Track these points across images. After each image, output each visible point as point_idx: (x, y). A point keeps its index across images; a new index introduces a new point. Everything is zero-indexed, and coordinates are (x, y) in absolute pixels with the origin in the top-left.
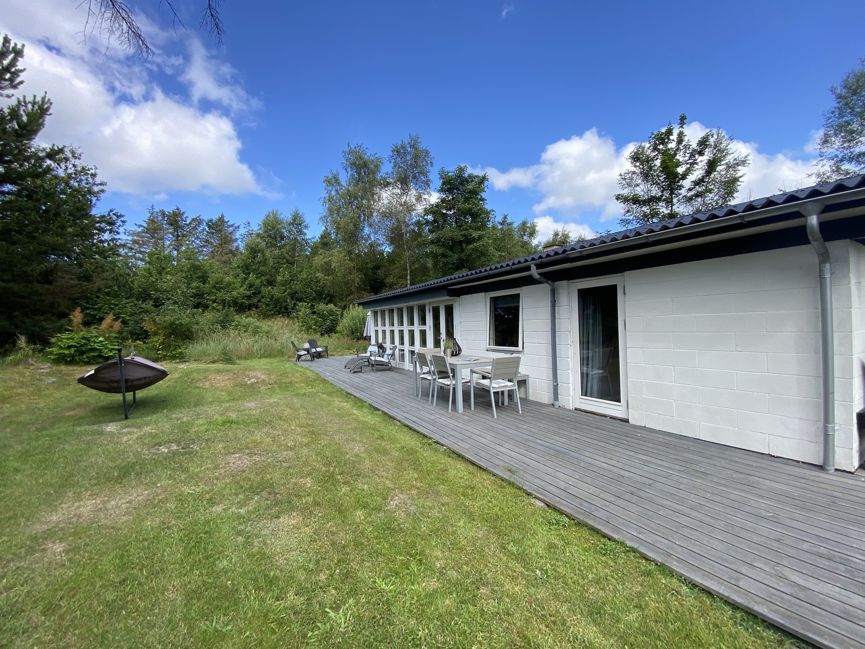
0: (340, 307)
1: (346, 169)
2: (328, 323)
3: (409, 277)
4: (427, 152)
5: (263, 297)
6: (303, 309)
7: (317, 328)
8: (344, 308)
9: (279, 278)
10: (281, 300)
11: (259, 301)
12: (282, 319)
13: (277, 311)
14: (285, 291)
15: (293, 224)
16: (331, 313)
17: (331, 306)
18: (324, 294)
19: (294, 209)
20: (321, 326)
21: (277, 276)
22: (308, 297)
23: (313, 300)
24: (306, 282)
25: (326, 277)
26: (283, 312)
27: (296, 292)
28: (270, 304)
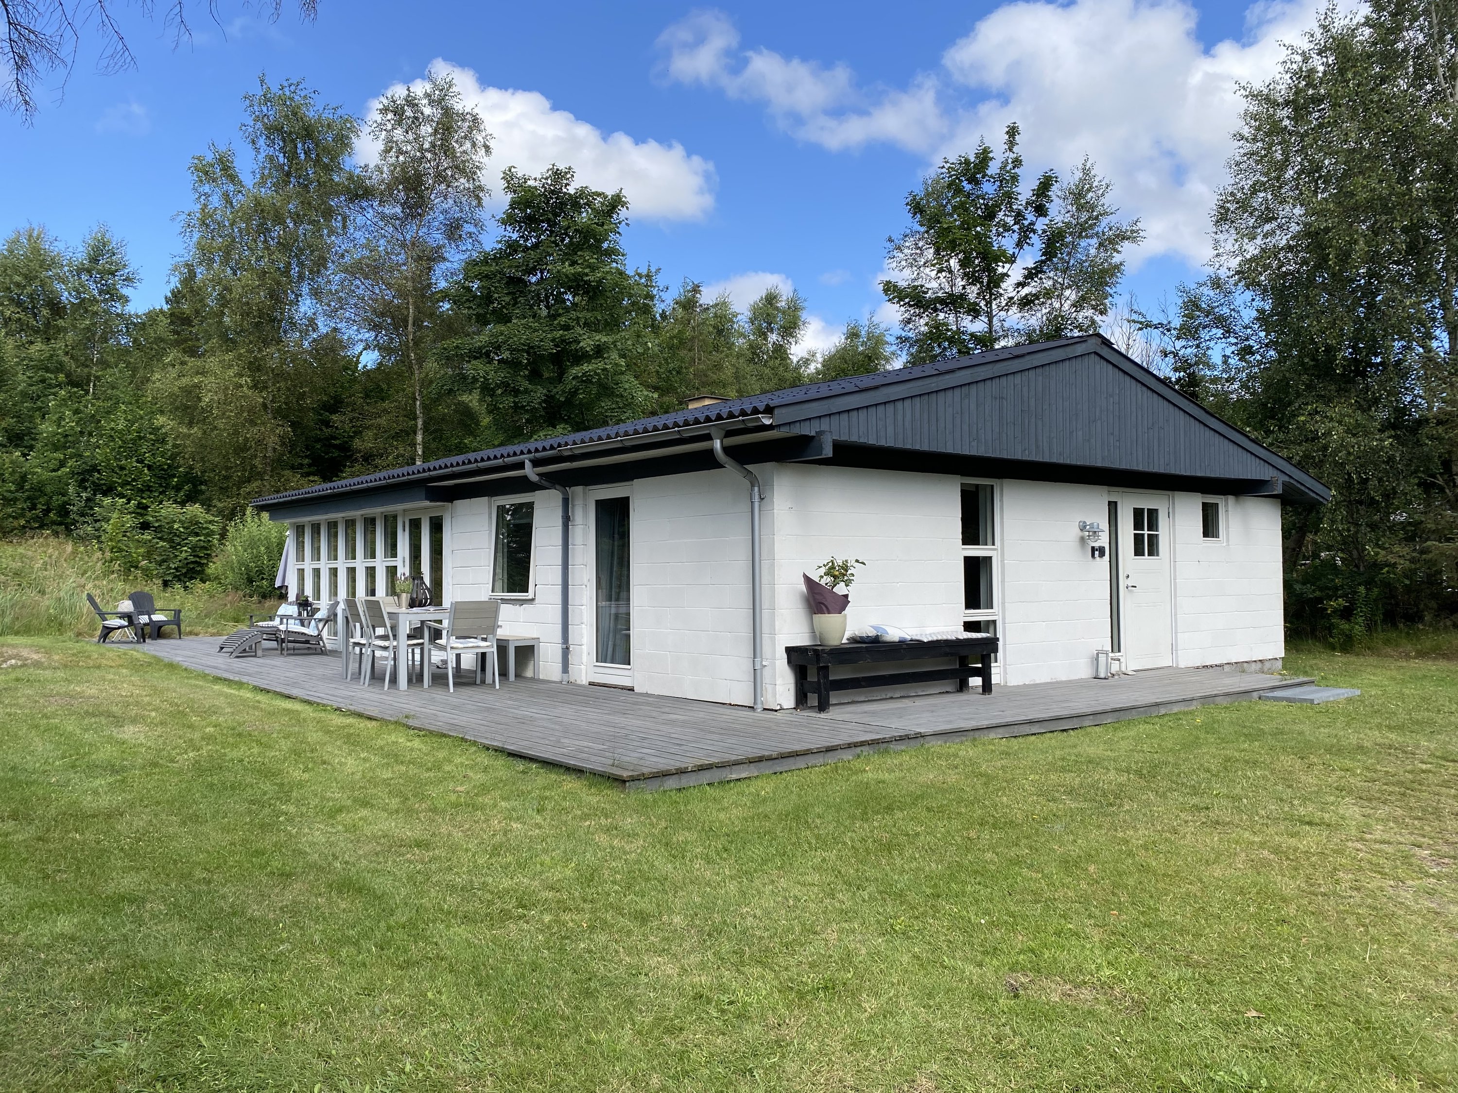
0: (220, 512)
1: (253, 142)
2: (185, 553)
3: (419, 438)
4: (475, 119)
6: (115, 515)
7: (152, 566)
8: (231, 515)
9: (46, 428)
10: (48, 489)
12: (53, 541)
13: (36, 518)
14: (62, 464)
15: (89, 271)
16: (194, 527)
17: (195, 510)
18: (174, 476)
19: (96, 229)
20: (164, 561)
21: (38, 421)
22: (128, 483)
23: (142, 491)
24: (124, 442)
25: (184, 430)
26: (54, 523)
27: (94, 468)
28: (15, 500)
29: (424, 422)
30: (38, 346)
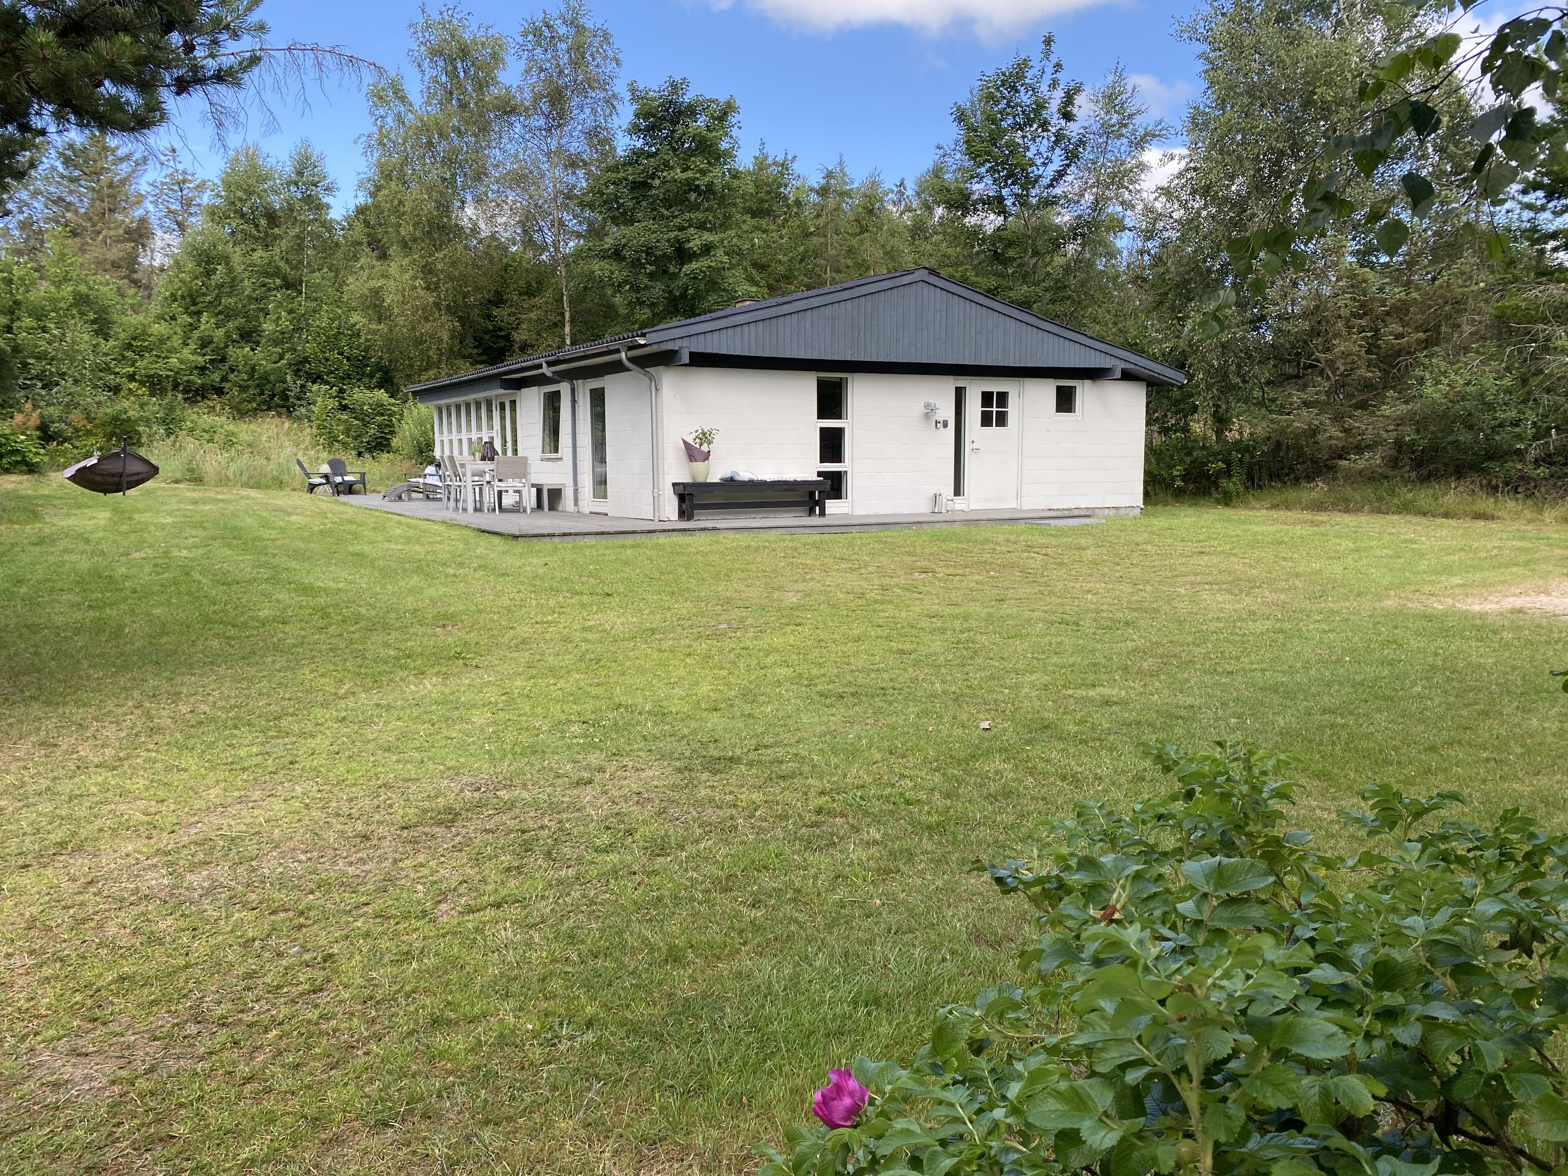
0: (399, 397)
1: (419, 66)
2: (373, 430)
3: (567, 329)
4: (605, 34)
5: (233, 371)
6: (320, 399)
7: (349, 439)
9: (268, 327)
10: (272, 378)
11: (224, 379)
12: (277, 420)
13: (264, 402)
14: (281, 357)
15: (296, 183)
16: (380, 410)
17: (381, 394)
18: (367, 365)
19: (300, 145)
20: (359, 436)
21: (262, 320)
22: (332, 372)
23: (343, 379)
24: (328, 337)
25: (374, 326)
26: (278, 406)
27: (306, 360)
28: (248, 387)
29: (571, 316)
30: (260, 253)
